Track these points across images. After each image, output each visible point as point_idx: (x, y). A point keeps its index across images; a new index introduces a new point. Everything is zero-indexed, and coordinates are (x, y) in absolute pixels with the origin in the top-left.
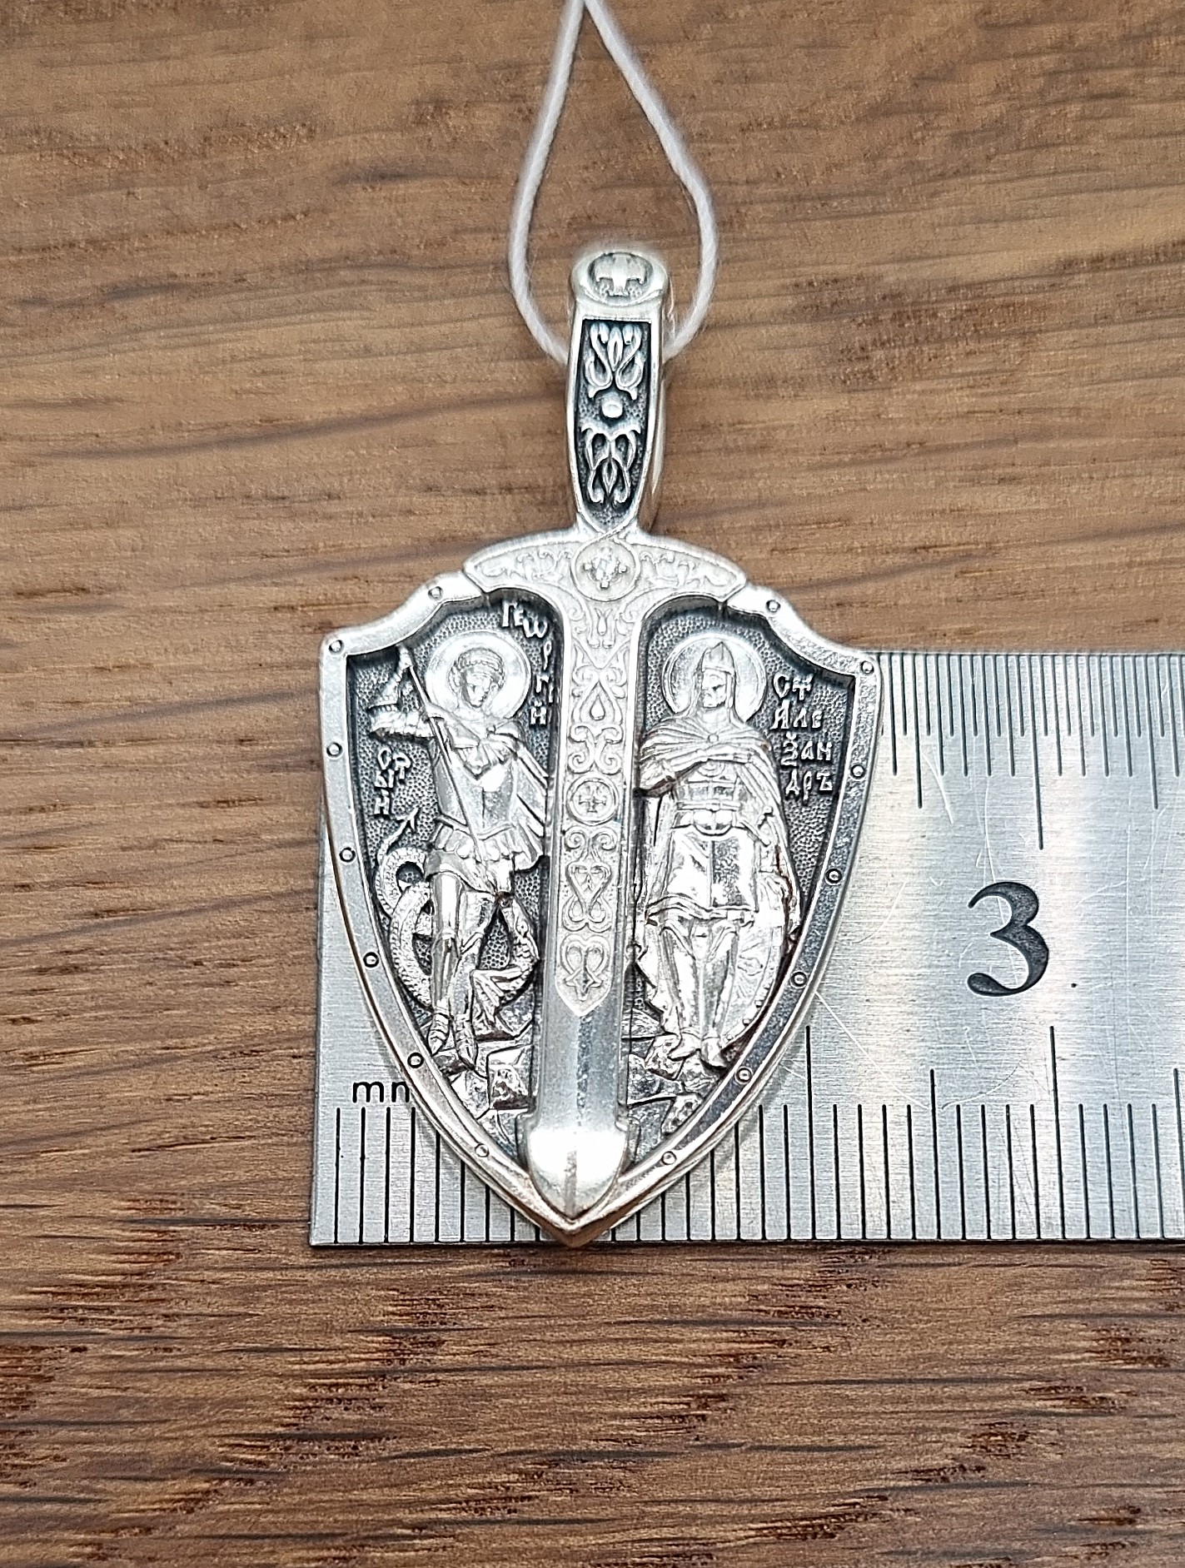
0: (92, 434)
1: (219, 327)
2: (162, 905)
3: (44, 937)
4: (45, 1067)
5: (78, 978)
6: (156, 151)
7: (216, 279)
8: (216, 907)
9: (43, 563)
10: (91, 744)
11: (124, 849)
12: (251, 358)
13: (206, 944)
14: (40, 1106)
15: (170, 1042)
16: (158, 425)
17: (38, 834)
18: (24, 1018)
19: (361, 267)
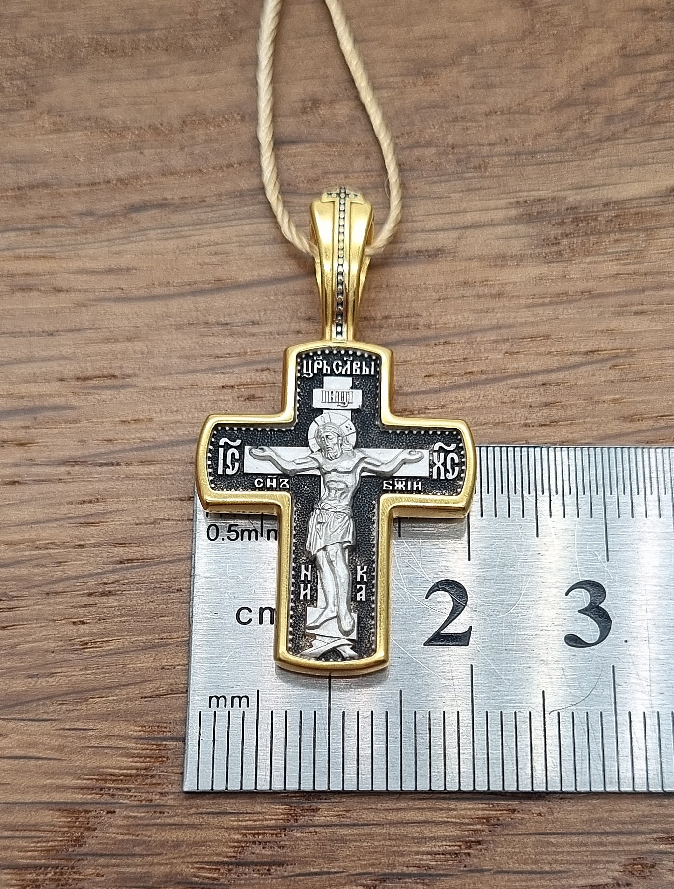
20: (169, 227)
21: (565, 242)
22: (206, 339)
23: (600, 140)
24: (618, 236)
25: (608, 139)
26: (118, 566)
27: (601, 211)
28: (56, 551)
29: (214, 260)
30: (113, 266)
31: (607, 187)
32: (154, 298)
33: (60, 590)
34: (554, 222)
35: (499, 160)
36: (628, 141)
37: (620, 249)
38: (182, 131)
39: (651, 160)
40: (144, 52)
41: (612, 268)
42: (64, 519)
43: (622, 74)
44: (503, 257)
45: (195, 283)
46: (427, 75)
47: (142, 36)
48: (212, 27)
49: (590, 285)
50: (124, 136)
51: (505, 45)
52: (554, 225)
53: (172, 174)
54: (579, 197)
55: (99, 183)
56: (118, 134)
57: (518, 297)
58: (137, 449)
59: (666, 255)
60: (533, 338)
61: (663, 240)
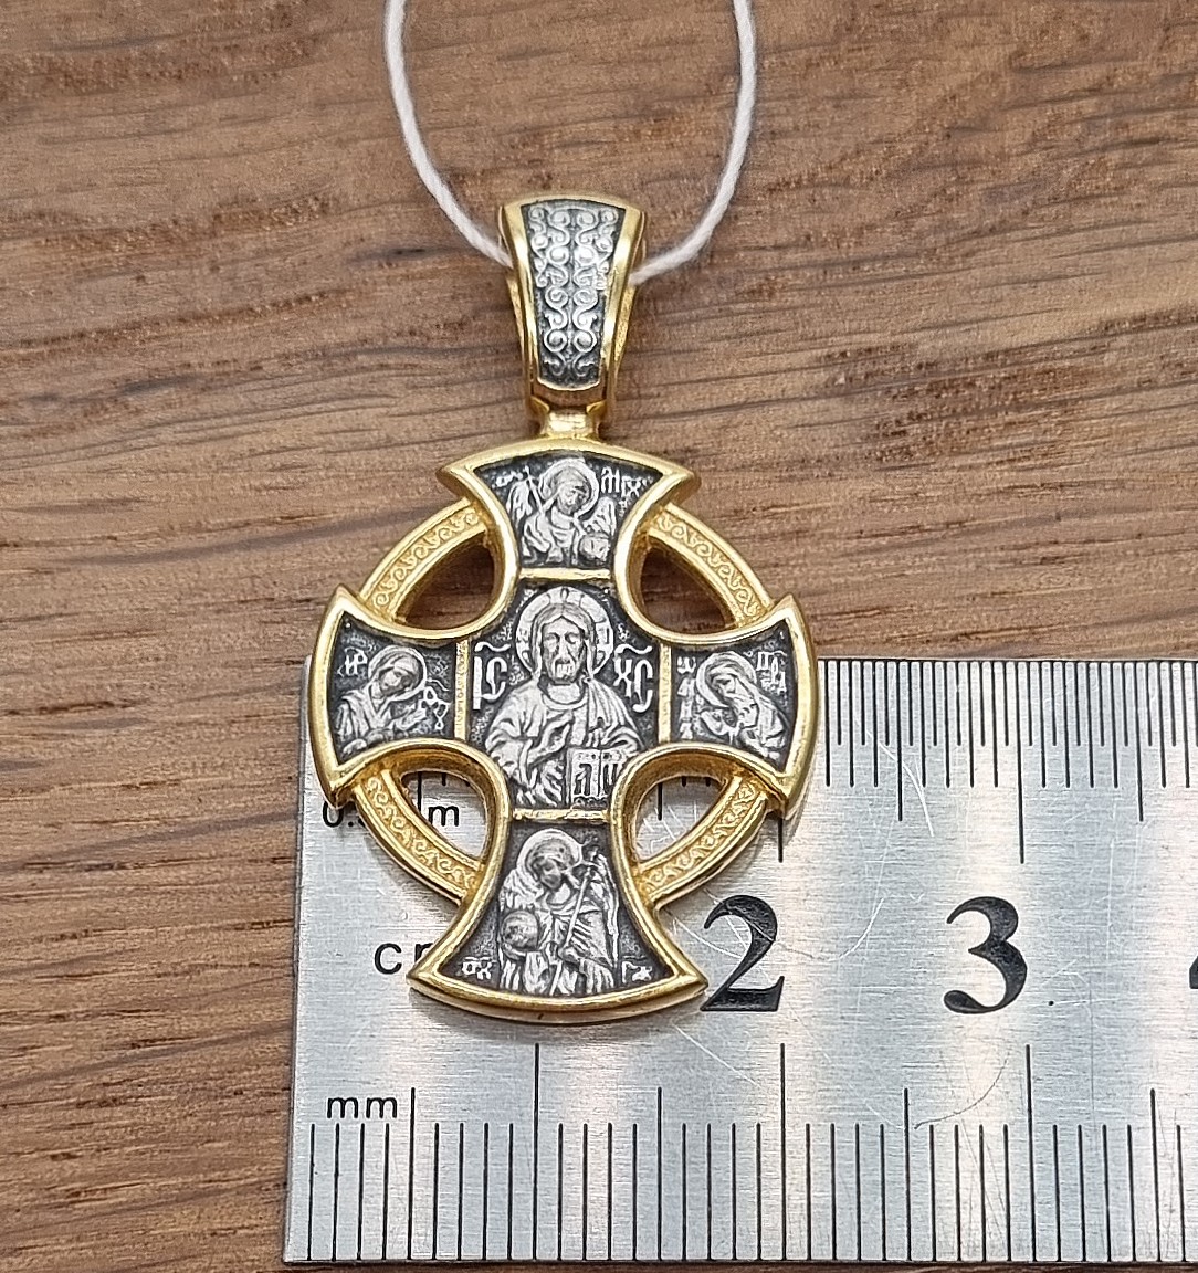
0: (110, 538)
1: (236, 419)
2: (198, 1034)
3: (81, 1070)
4: (87, 1204)
5: (118, 1111)
6: (165, 232)
7: (231, 368)
8: (255, 1034)
9: (64, 677)
10: (121, 866)
11: (159, 976)
12: (270, 452)
13: (246, 1073)
14: (83, 1244)
15: (214, 1175)
16: (176, 527)
17: (72, 961)
18: (64, 1154)
19: (380, 350)
20: (195, 420)
21: (915, 429)
22: (271, 630)
23: (977, 234)
24: (1011, 416)
25: (992, 231)
26: (130, 1052)
27: (982, 368)
28: (17, 1028)
29: (279, 479)
30: (97, 495)
31: (991, 323)
32: (173, 555)
33: (26, 1098)
34: (895, 392)
35: (796, 276)
36: (1029, 233)
37: (1016, 441)
38: (214, 234)
39: (1070, 270)
40: (138, 83)
41: (1002, 477)
42: (28, 970)
43: (1018, 105)
44: (804, 462)
45: (247, 524)
46: (660, 116)
47: (134, 53)
48: (262, 31)
49: (960, 511)
50: (108, 247)
51: (803, 54)
52: (895, 397)
53: (198, 318)
54: (940, 344)
55: (66, 338)
56: (96, 243)
57: (832, 536)
58: (154, 838)
59: (1100, 448)
60: (859, 613)
61: (1094, 421)
